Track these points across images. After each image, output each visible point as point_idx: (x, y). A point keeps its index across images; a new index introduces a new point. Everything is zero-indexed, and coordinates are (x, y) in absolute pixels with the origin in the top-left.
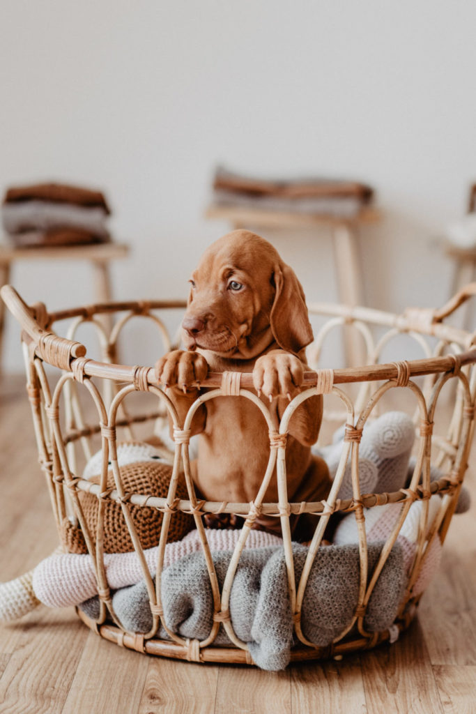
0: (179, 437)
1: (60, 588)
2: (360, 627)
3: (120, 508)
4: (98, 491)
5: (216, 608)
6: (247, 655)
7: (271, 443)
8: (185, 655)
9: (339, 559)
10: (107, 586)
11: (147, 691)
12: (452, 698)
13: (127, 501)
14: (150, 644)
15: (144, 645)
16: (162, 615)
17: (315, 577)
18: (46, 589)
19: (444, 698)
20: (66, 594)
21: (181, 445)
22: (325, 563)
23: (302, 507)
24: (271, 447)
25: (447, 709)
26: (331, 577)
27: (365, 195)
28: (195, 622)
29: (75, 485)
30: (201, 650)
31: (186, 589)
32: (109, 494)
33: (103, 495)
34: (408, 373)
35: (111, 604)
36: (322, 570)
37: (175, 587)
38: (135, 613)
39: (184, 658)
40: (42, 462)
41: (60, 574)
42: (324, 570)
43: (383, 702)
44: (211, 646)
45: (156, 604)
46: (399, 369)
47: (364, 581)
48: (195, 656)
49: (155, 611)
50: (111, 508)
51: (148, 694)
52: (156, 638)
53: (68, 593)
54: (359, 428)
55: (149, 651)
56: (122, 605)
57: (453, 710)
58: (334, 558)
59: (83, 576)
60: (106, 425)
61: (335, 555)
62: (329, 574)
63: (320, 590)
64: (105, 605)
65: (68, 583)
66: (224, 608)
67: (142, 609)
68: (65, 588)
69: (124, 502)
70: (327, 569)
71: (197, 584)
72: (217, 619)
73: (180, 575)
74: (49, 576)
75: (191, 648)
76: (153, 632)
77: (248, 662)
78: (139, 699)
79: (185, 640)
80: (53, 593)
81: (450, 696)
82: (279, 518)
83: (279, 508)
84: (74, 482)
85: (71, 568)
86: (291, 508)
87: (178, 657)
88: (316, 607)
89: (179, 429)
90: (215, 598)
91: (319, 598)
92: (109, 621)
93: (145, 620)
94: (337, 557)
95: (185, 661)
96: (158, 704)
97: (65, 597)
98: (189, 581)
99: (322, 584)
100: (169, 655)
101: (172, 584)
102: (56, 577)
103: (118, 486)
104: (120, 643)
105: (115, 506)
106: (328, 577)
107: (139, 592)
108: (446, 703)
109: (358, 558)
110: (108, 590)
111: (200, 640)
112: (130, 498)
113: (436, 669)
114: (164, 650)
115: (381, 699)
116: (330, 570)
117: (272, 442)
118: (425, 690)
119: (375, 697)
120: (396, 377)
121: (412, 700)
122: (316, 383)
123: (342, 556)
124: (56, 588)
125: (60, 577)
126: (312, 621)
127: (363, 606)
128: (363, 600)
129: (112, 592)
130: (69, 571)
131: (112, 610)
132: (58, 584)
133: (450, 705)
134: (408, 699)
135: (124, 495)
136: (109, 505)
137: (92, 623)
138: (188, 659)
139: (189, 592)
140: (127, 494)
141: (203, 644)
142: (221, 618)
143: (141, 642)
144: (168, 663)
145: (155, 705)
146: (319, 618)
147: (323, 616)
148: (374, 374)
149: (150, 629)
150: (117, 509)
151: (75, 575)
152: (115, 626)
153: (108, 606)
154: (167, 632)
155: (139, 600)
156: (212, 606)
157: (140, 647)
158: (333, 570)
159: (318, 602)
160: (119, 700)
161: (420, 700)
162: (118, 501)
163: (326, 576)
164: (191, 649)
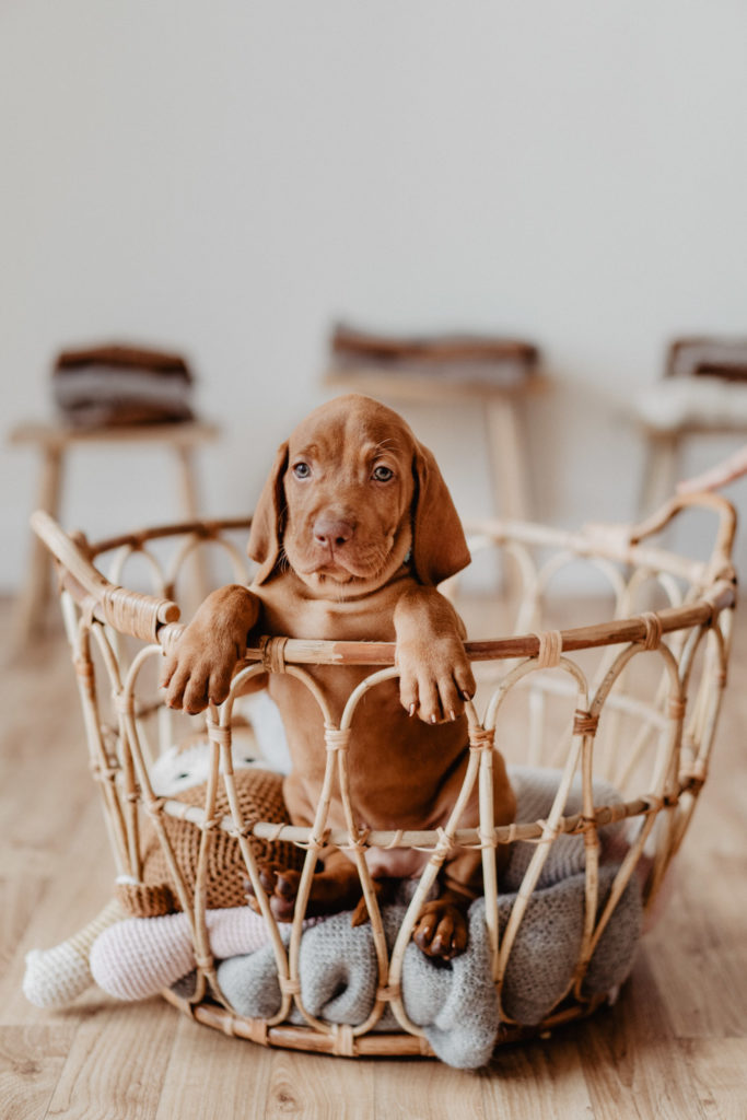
0: (333, 741)
1: (142, 968)
2: (577, 991)
3: (236, 843)
4: (201, 819)
5: (382, 982)
6: (422, 1044)
7: (472, 744)
8: (331, 1046)
9: (559, 906)
10: (210, 953)
11: (276, 1088)
12: (716, 1095)
13: (249, 833)
14: (274, 1032)
15: (268, 1034)
16: (299, 993)
17: (525, 934)
18: (119, 970)
19: (703, 1095)
20: (150, 975)
21: (337, 751)
22: (540, 912)
23: (511, 832)
24: (472, 750)
25: (710, 1112)
26: (549, 933)
27: (528, 355)
28: (350, 1004)
29: (161, 809)
30: (356, 1039)
31: (343, 956)
32: (219, 823)
33: (210, 824)
34: (660, 630)
35: (216, 977)
36: (536, 923)
37: (326, 953)
38: (255, 993)
39: (329, 1051)
40: (98, 769)
41: (139, 945)
42: (539, 924)
43: (616, 1101)
44: (371, 1034)
45: (289, 978)
46: (648, 626)
47: (589, 930)
48: (346, 1047)
49: (286, 988)
50: (222, 842)
51: (277, 1093)
52: (286, 1024)
53: (153, 973)
54: (594, 715)
55: (274, 1042)
56: (234, 982)
57: (719, 1115)
58: (553, 905)
59: (174, 945)
60: (217, 723)
61: (554, 900)
62: (546, 927)
63: (533, 952)
64: (206, 980)
65: (154, 959)
66: (393, 981)
67: (266, 988)
68: (149, 966)
69: (245, 836)
70: (543, 921)
71: (359, 948)
72: (382, 996)
73: (334, 935)
74: (122, 951)
75: (340, 1037)
76: (282, 1016)
77: (424, 1052)
78: (264, 1103)
79: (330, 1026)
80: (131, 976)
81: (713, 1091)
82: (480, 852)
83: (480, 836)
84: (159, 804)
85: (154, 936)
86: (498, 835)
87: (319, 1050)
88: (527, 975)
89: (333, 727)
90: (382, 968)
91: (532, 962)
92: (210, 1000)
93: (271, 1000)
94: (557, 903)
95: (331, 1056)
96: (292, 1111)
97: (149, 980)
98: (348, 943)
99: (536, 944)
100: (305, 1047)
101: (322, 949)
102: (134, 952)
103: (233, 807)
104: (228, 1030)
105: (227, 840)
106: (545, 934)
107: (262, 963)
108: (709, 1102)
109: (584, 900)
110: (210, 959)
111: (354, 1026)
112: (252, 828)
113: (685, 1044)
114: (298, 1041)
115: (612, 1096)
116: (546, 922)
117: (473, 742)
118: (674, 1082)
119: (603, 1093)
120: (645, 637)
121: (658, 1097)
122: (538, 653)
123: (563, 901)
124: (135, 968)
125: (140, 950)
126: (520, 995)
127: (585, 963)
128: (586, 955)
129: (217, 963)
130: (152, 940)
131: (218, 986)
132: (139, 961)
133: (713, 1106)
134: (651, 1097)
135: (244, 825)
136: (218, 837)
137: (183, 1004)
138: (335, 1052)
139: (346, 960)
140: (248, 823)
141: (359, 1031)
142: (389, 995)
143: (263, 1030)
144: (304, 1058)
145: (288, 1111)
146: (530, 989)
147: (536, 986)
148: (616, 635)
149: (276, 1011)
150: (230, 845)
151: (163, 946)
152: (220, 1006)
153: (211, 981)
154: (304, 1015)
155: (261, 975)
156: (378, 980)
157: (260, 1036)
158: (551, 923)
159: (529, 967)
160: (235, 1103)
161: (669, 1098)
162: (235, 834)
163: (542, 932)
164: (340, 1040)
